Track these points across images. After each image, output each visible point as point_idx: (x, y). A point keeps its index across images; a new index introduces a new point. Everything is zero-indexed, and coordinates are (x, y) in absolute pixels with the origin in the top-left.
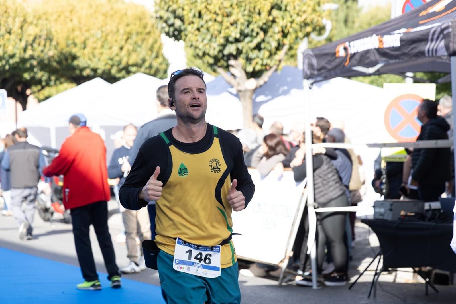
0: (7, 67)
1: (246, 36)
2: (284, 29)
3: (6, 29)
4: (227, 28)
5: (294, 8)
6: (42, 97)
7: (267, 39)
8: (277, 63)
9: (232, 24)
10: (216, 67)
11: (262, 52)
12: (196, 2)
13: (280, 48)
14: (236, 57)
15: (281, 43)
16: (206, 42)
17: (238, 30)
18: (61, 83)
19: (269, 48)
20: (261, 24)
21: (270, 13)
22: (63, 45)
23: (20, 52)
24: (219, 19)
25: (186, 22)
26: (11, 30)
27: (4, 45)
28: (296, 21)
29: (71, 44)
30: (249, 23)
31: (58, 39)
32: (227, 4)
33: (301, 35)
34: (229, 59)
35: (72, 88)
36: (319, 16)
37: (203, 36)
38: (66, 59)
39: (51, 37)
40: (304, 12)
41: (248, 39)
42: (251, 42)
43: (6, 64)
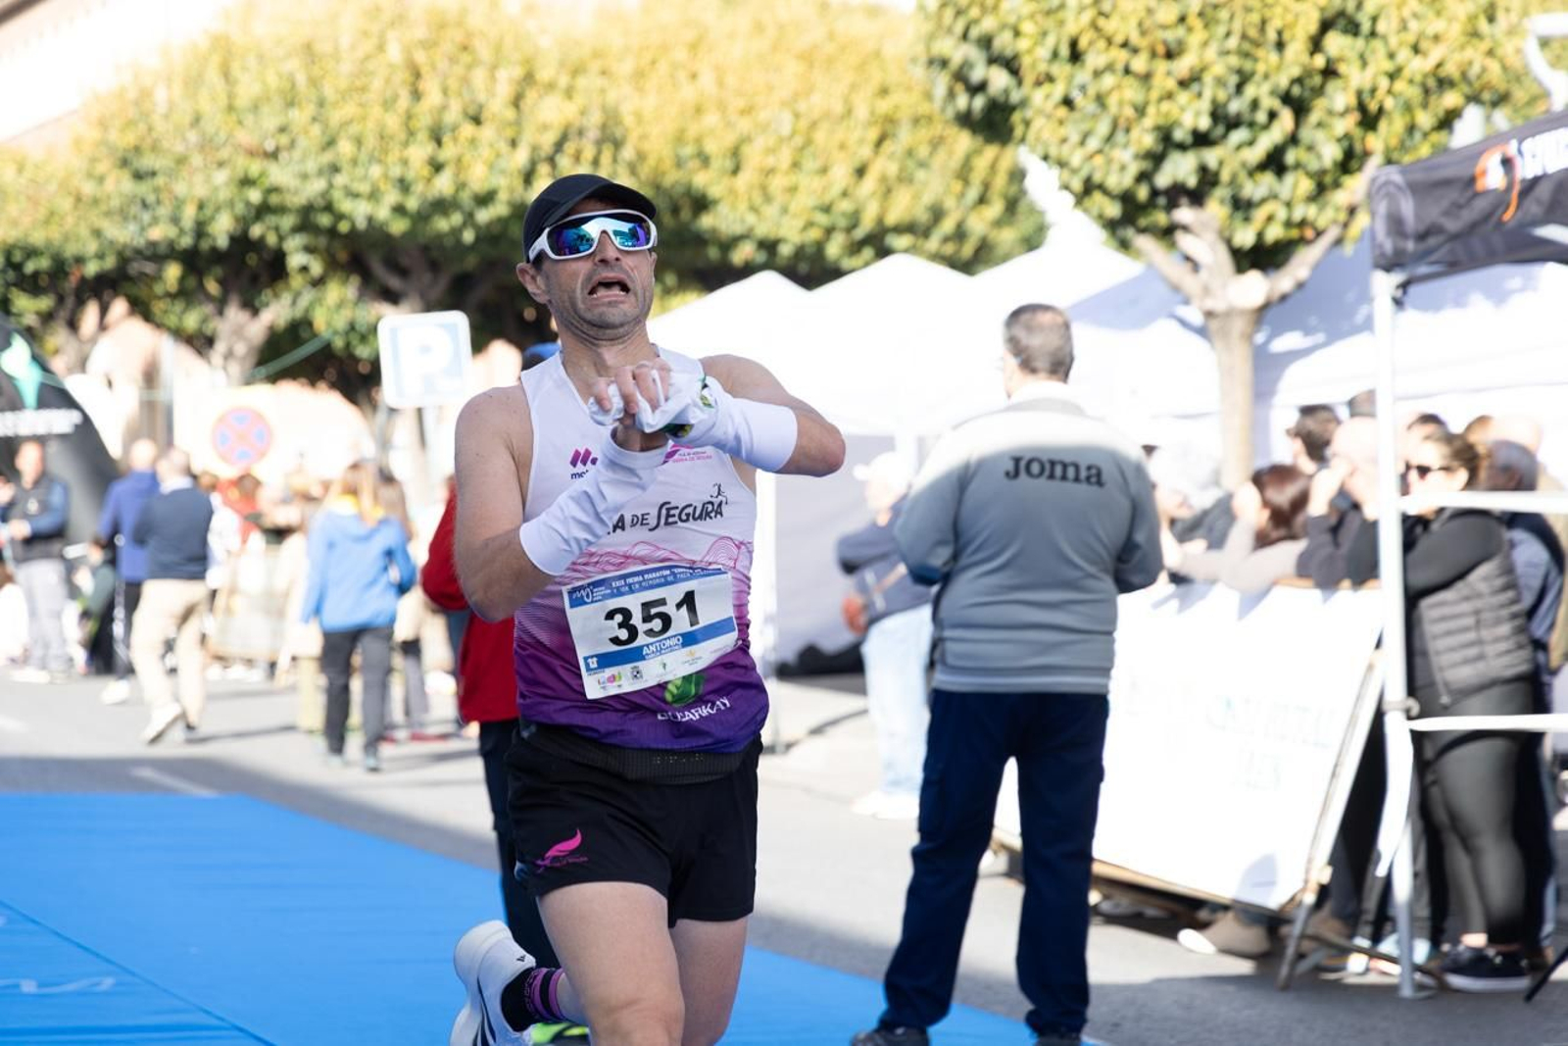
0: (468, 236)
1: (1233, 124)
2: (1366, 97)
3: (465, 108)
4: (1169, 96)
5: (1404, 27)
7: (1306, 134)
8: (1342, 216)
9: (1183, 84)
10: (1129, 233)
11: (1289, 178)
12: (1062, 6)
13: (1354, 164)
14: (1197, 197)
15: (1358, 147)
16: (1093, 144)
17: (1205, 105)
19: (1314, 165)
20: (1283, 81)
21: (1316, 44)
23: (512, 183)
24: (1139, 64)
25: (1029, 78)
26: (480, 109)
27: (459, 160)
28: (1407, 73)
30: (1244, 79)
32: (1167, 14)
33: (1425, 119)
34: (1172, 205)
36: (1490, 53)
37: (1085, 126)
40: (1436, 38)
41: (1239, 135)
42: (1251, 143)
43: (464, 225)
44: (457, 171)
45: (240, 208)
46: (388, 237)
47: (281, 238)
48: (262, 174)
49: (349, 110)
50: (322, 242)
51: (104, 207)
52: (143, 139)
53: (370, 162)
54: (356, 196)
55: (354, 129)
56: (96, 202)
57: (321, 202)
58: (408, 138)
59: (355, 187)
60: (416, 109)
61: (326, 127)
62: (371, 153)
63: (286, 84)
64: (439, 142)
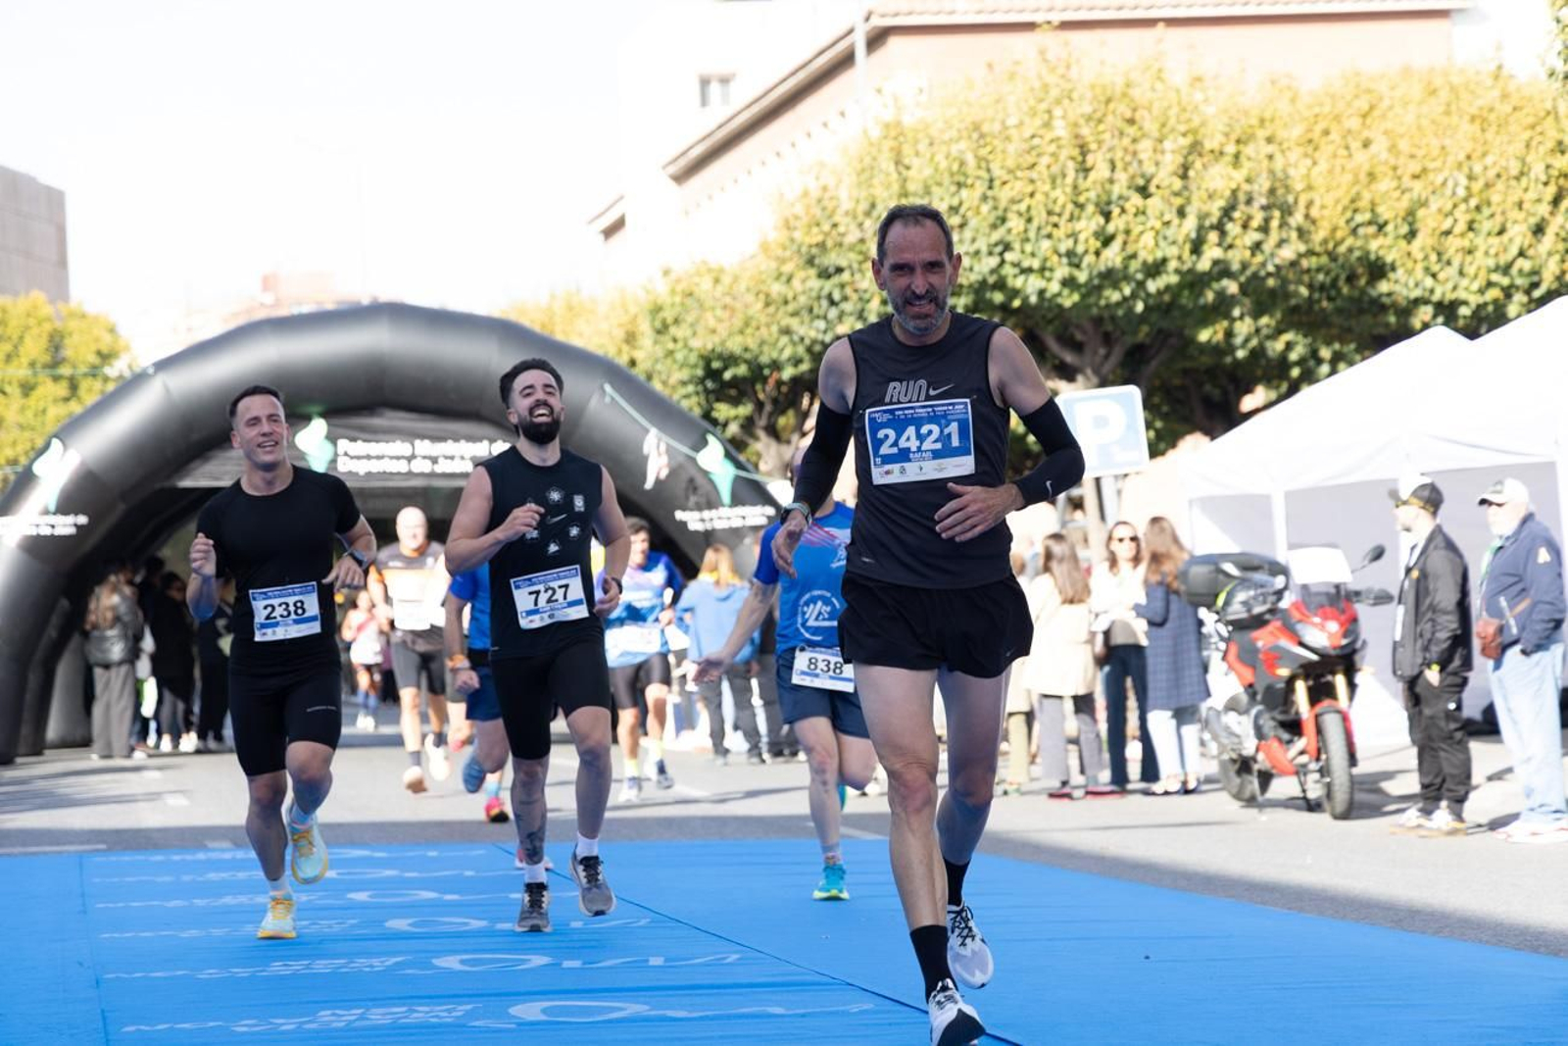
0: (1140, 307)
27: (1128, 232)
29: (1366, 224)
38: (1351, 277)
39: (1291, 199)
43: (1134, 296)
44: (1125, 243)
46: (1060, 310)
49: (1018, 187)
53: (1037, 240)
54: (1029, 271)
55: (1023, 207)
57: (991, 280)
58: (1077, 212)
59: (1026, 264)
60: (1083, 185)
61: (995, 208)
62: (1039, 229)
63: (955, 167)
64: (1107, 216)
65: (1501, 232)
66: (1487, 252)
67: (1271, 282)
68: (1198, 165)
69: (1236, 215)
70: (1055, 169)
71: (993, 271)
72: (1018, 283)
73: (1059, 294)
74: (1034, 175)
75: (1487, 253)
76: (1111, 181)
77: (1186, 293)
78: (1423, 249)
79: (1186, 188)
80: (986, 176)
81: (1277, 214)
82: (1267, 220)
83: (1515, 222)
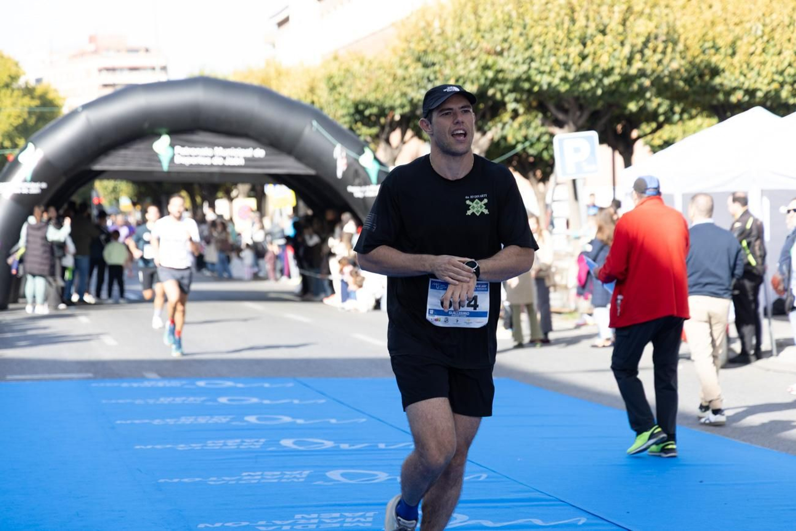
0: (599, 92)
3: (597, 26)
6: (657, 142)
18: (692, 118)
22: (695, 50)
23: (622, 65)
26: (605, 27)
27: (595, 53)
29: (709, 48)
31: (686, 39)
35: (710, 126)
38: (701, 76)
39: (676, 36)
43: (597, 86)
44: (594, 59)
45: (482, 81)
46: (558, 93)
47: (503, 96)
48: (495, 63)
49: (539, 29)
50: (524, 97)
51: (407, 82)
52: (428, 46)
53: (549, 56)
54: (542, 73)
55: (541, 39)
56: (404, 79)
57: (524, 77)
58: (569, 43)
59: (542, 69)
60: (572, 28)
61: (527, 39)
62: (550, 51)
63: (506, 17)
64: (584, 45)
65: (780, 53)
66: (773, 63)
67: (666, 80)
68: (632, 18)
69: (650, 45)
70: (558, 20)
71: (525, 72)
72: (537, 78)
73: (558, 85)
74: (547, 23)
75: (772, 65)
76: (587, 27)
77: (623, 85)
78: (739, 62)
79: (625, 30)
80: (521, 22)
81: (670, 45)
82: (666, 48)
83: (787, 48)
